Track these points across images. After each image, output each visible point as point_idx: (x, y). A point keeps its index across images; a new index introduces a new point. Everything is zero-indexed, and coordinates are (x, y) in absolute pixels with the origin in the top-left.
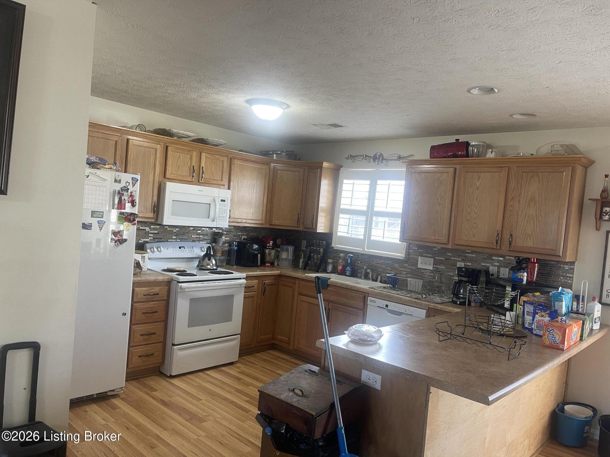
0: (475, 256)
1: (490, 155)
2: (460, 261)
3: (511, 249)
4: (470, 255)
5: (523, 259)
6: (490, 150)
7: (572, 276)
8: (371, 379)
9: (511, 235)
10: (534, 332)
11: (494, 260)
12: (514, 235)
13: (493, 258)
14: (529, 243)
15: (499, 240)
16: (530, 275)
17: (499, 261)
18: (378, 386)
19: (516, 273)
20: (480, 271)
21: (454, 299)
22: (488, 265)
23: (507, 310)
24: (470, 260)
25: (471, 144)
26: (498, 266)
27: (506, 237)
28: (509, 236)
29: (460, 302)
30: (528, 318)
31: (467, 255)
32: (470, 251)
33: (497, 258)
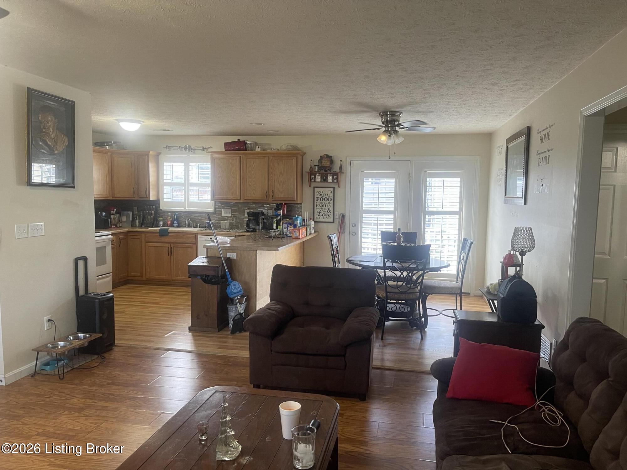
0: (254, 205)
1: (258, 149)
2: (247, 209)
3: (274, 199)
4: (252, 205)
5: (279, 204)
6: (257, 146)
7: (301, 210)
8: (232, 255)
9: (273, 192)
10: (288, 235)
11: (264, 206)
12: (274, 192)
13: (264, 205)
14: (282, 196)
15: (267, 195)
16: (283, 211)
17: (267, 207)
18: (235, 258)
19: (277, 211)
20: (259, 213)
21: (248, 229)
22: (262, 210)
23: (275, 229)
24: (252, 208)
25: (247, 143)
26: (267, 209)
27: (271, 193)
28: (272, 193)
29: (251, 230)
30: (285, 230)
31: (250, 205)
32: (251, 203)
33: (266, 205)
